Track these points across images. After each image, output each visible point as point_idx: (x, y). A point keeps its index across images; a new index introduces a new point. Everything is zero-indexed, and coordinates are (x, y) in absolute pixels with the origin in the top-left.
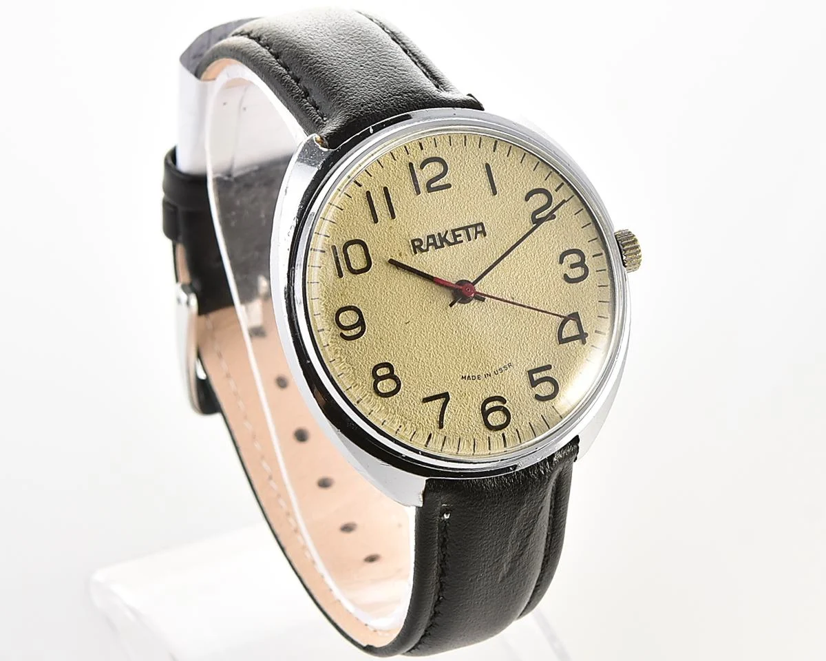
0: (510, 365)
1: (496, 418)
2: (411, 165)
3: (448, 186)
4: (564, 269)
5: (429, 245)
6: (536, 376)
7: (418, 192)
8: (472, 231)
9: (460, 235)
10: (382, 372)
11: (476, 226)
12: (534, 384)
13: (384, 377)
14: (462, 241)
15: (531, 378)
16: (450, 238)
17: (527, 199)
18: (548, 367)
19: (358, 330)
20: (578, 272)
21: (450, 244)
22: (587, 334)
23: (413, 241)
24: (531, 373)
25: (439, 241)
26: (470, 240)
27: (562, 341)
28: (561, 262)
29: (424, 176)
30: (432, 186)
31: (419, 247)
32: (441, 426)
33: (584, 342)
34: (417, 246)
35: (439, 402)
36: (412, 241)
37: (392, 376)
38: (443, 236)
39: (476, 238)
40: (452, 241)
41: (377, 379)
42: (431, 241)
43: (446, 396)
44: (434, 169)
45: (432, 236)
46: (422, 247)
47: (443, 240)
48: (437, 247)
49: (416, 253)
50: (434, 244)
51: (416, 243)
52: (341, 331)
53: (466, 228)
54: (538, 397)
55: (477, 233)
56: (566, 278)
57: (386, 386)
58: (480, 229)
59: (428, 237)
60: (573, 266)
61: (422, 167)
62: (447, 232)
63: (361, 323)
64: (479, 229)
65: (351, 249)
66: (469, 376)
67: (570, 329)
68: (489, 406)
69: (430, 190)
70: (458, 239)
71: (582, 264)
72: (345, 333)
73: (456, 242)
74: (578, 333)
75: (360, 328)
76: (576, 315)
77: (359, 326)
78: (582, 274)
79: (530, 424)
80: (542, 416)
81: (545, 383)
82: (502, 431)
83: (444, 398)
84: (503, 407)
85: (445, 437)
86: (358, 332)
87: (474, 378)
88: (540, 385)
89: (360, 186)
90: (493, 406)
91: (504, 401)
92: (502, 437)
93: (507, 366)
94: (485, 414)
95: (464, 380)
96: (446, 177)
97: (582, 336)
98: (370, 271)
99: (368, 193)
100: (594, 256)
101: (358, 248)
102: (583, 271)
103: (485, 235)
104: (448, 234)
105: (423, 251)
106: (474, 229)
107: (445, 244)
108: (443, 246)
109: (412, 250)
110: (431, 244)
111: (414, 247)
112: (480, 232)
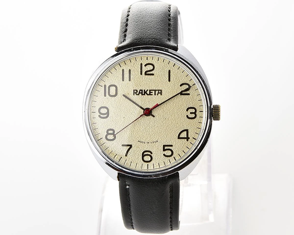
1: (147, 158)
2: (141, 64)
3: (153, 74)
4: (188, 113)
6: (166, 148)
7: (141, 74)
8: (157, 92)
9: (152, 92)
10: (111, 132)
11: (159, 90)
12: (164, 150)
13: (111, 134)
14: (152, 95)
16: (148, 92)
17: (181, 85)
18: (172, 146)
20: (193, 116)
21: (147, 94)
22: (189, 138)
23: (134, 90)
24: (164, 146)
26: (155, 94)
27: (179, 138)
28: (187, 110)
29: (145, 69)
32: (126, 156)
33: (187, 140)
37: (113, 134)
38: (146, 91)
39: (158, 95)
41: (108, 134)
42: (141, 92)
44: (151, 67)
45: (142, 90)
50: (142, 93)
52: (100, 115)
53: (155, 91)
54: (164, 155)
55: (158, 93)
56: (187, 116)
58: (160, 92)
59: (140, 90)
60: (191, 113)
61: (145, 65)
62: (147, 90)
65: (111, 87)
66: (141, 141)
67: (184, 135)
68: (145, 153)
70: (151, 94)
71: (195, 113)
73: (150, 94)
74: (186, 137)
75: (106, 115)
76: (187, 130)
77: (106, 114)
78: (193, 117)
79: (159, 163)
80: (164, 162)
81: (168, 151)
82: (148, 163)
83: (130, 147)
84: (150, 155)
85: (126, 160)
86: (105, 116)
87: (143, 142)
88: (166, 151)
89: (121, 67)
90: (147, 154)
91: (151, 153)
92: (147, 165)
93: (156, 141)
94: (143, 156)
95: (139, 142)
96: (153, 71)
97: (187, 138)
98: (115, 97)
99: (123, 70)
100: (200, 112)
101: (114, 88)
102: (194, 116)
103: (161, 94)
104: (148, 91)
105: (137, 94)
106: (158, 91)
107: (146, 94)
108: (144, 94)
109: (133, 93)
110: (141, 93)
111: (134, 93)
112: (160, 93)
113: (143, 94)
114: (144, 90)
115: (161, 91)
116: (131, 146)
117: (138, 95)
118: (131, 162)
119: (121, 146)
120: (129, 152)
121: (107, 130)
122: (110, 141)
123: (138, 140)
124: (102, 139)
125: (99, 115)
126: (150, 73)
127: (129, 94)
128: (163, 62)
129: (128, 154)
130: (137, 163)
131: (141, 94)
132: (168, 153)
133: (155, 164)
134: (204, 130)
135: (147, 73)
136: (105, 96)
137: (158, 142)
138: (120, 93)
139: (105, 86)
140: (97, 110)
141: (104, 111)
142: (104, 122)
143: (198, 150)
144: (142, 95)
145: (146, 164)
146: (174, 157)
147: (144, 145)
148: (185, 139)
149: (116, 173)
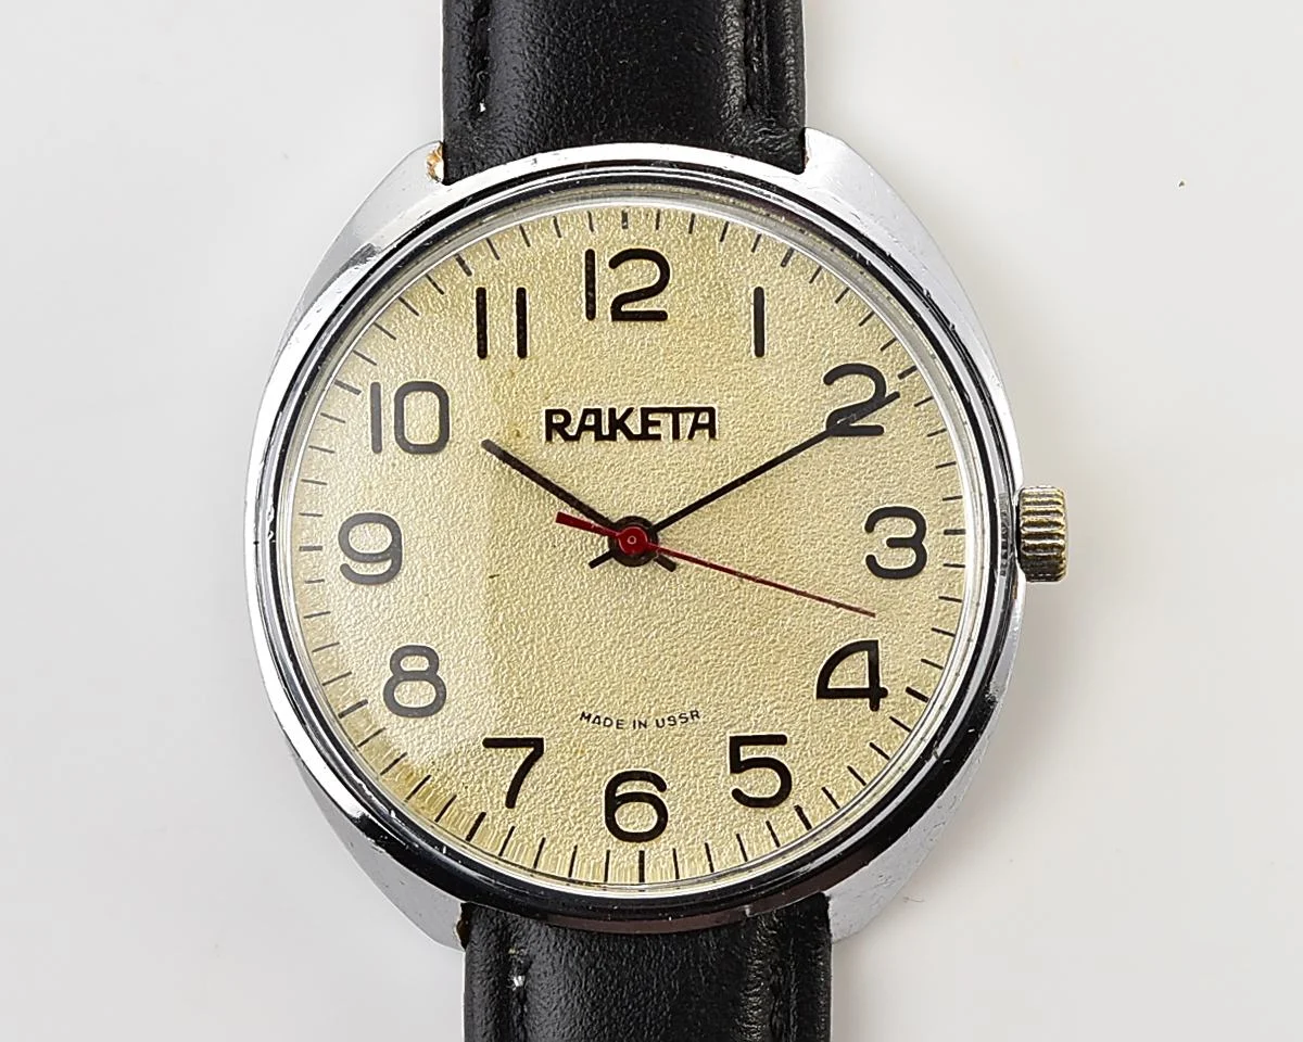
0: (695, 715)
1: (637, 818)
2: (590, 255)
3: (660, 316)
4: (877, 544)
5: (583, 427)
6: (747, 753)
7: (591, 314)
8: (686, 421)
9: (657, 423)
10: (416, 664)
11: (697, 411)
12: (738, 766)
13: (415, 676)
14: (657, 437)
15: (734, 754)
17: (830, 379)
18: (780, 740)
19: (383, 567)
20: (907, 558)
21: (630, 437)
22: (884, 693)
23: (550, 413)
24: (737, 743)
25: (608, 426)
26: (676, 436)
27: (824, 692)
28: (870, 528)
29: (611, 283)
30: (623, 309)
31: (561, 428)
32: (511, 802)
33: (875, 706)
34: (556, 425)
35: (518, 755)
36: (547, 411)
37: (431, 676)
38: (618, 417)
39: (691, 436)
40: (637, 431)
41: (399, 676)
42: (591, 421)
44: (642, 274)
45: (598, 413)
46: (567, 429)
47: (618, 424)
51: (557, 419)
52: (348, 561)
53: (676, 412)
54: (737, 794)
55: (696, 426)
56: (871, 561)
57: (417, 694)
58: (706, 422)
59: (586, 412)
60: (893, 543)
61: (615, 263)
62: (629, 411)
63: (395, 553)
64: (704, 419)
65: (411, 401)
66: (598, 717)
67: (852, 673)
68: (621, 790)
69: (618, 315)
70: (652, 431)
71: (916, 543)
73: (645, 436)
74: (867, 686)
75: (389, 563)
76: (871, 647)
77: (387, 559)
78: (910, 565)
79: (706, 845)
80: (738, 836)
81: (762, 770)
82: (641, 847)
83: (531, 750)
84: (656, 797)
85: (513, 828)
86: (381, 571)
87: (608, 722)
88: (752, 773)
89: (469, 273)
90: (635, 790)
91: (661, 786)
92: (637, 858)
93: (688, 715)
94: (613, 802)
95: (584, 721)
96: (661, 296)
97: (875, 694)
98: (440, 456)
99: (481, 293)
100: (946, 532)
101: (430, 401)
102: (914, 560)
103: (712, 435)
104: (633, 415)
105: (567, 438)
106: (692, 416)
107: (620, 435)
108: (612, 437)
109: (543, 428)
110: (589, 428)
111: (550, 427)
112: (703, 426)
113: (606, 431)
114: (612, 411)
115: (711, 411)
116: (537, 746)
117: (577, 438)
118: (544, 840)
119: (483, 748)
120: (528, 781)
121: (391, 652)
122: (411, 721)
123: (580, 712)
124: (368, 706)
125: (342, 562)
126: (641, 309)
127: (518, 435)
128: (722, 240)
129: (521, 797)
130: (576, 847)
131: (592, 434)
132: (763, 783)
133: (683, 852)
134: (973, 646)
135: (625, 308)
136: (377, 447)
137: (701, 720)
138: (468, 428)
139: (375, 388)
140: (328, 535)
141: (373, 539)
142: (375, 603)
143: (940, 760)
144: (599, 437)
145: (633, 849)
146: (799, 810)
147: (619, 737)
148: (859, 701)
149: (454, 906)
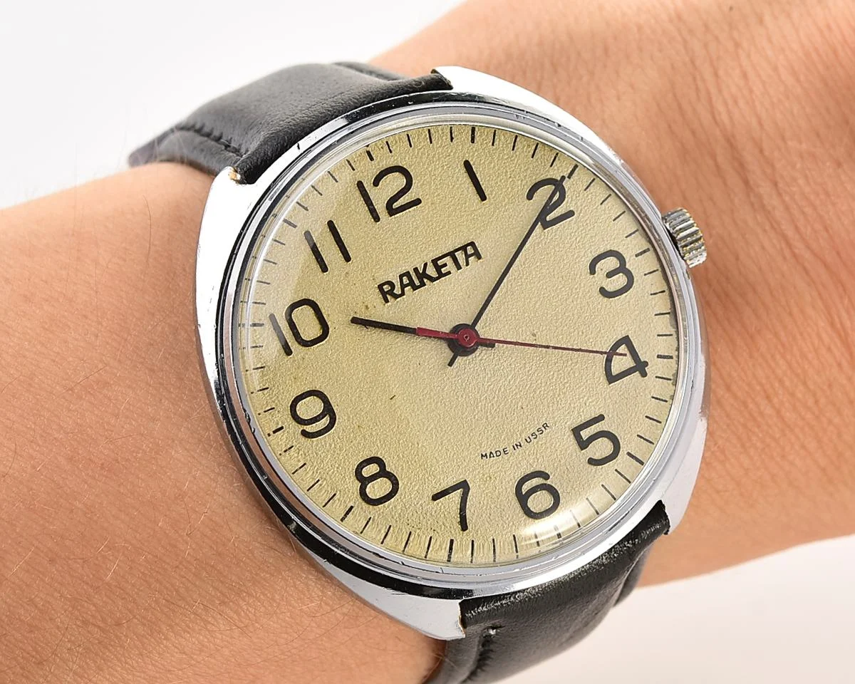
0: (545, 426)
2: (360, 185)
3: (417, 202)
4: (600, 279)
5: (403, 286)
6: (585, 434)
7: (377, 219)
8: (460, 256)
9: (445, 265)
10: (372, 469)
11: (464, 248)
12: (583, 444)
13: (373, 478)
14: (449, 273)
15: (579, 438)
16: (431, 271)
17: (530, 197)
18: (600, 418)
19: (325, 421)
20: (620, 280)
21: (432, 279)
22: (646, 364)
23: (380, 287)
24: (576, 431)
25: (417, 279)
26: (459, 267)
27: (611, 378)
29: (380, 197)
30: (394, 207)
31: (391, 292)
32: (464, 527)
33: (644, 374)
34: (387, 292)
35: (456, 496)
37: (383, 473)
38: (421, 271)
39: (467, 264)
40: (434, 274)
41: (364, 481)
42: (405, 280)
43: (464, 486)
44: (394, 183)
45: (407, 274)
46: (395, 291)
48: (415, 288)
49: (387, 301)
50: (412, 283)
51: (386, 288)
52: (304, 428)
53: (452, 254)
54: (592, 462)
55: (467, 257)
56: (603, 292)
57: (378, 488)
58: (471, 250)
59: (401, 277)
60: (610, 275)
61: (376, 183)
62: (426, 265)
63: (329, 410)
65: (297, 313)
66: (491, 453)
67: (622, 363)
68: (525, 488)
69: (391, 211)
70: (444, 270)
71: (622, 269)
72: (309, 429)
73: (441, 275)
74: (634, 364)
75: (328, 417)
76: (626, 341)
77: (326, 415)
78: (625, 283)
79: (587, 499)
80: (603, 486)
81: (598, 440)
82: (551, 517)
83: (462, 489)
84: (545, 485)
85: (473, 540)
86: (325, 424)
87: (498, 453)
88: (593, 445)
89: (295, 227)
90: (532, 486)
91: (546, 476)
93: (542, 428)
94: (523, 499)
95: (484, 459)
96: (412, 190)
97: (641, 367)
98: (328, 341)
99: (307, 234)
100: (637, 256)
101: (307, 311)
102: (626, 279)
103: (479, 257)
104: (428, 266)
105: (397, 296)
106: (463, 252)
107: (426, 281)
108: (423, 284)
109: (380, 297)
110: (407, 285)
111: (384, 294)
112: (471, 255)
113: (417, 283)
114: (416, 270)
115: (472, 244)
117: (403, 294)
118: (494, 539)
119: (432, 502)
121: (354, 470)
122: (384, 505)
123: (480, 454)
124: (354, 509)
125: (300, 430)
126: (404, 202)
127: (367, 307)
128: (430, 141)
129: (470, 522)
130: (514, 536)
131: (411, 288)
132: (601, 448)
135: (396, 205)
136: (288, 351)
137: (550, 427)
140: (284, 417)
141: (311, 408)
145: (547, 521)
146: (629, 454)
147: (508, 460)
148: (633, 375)
